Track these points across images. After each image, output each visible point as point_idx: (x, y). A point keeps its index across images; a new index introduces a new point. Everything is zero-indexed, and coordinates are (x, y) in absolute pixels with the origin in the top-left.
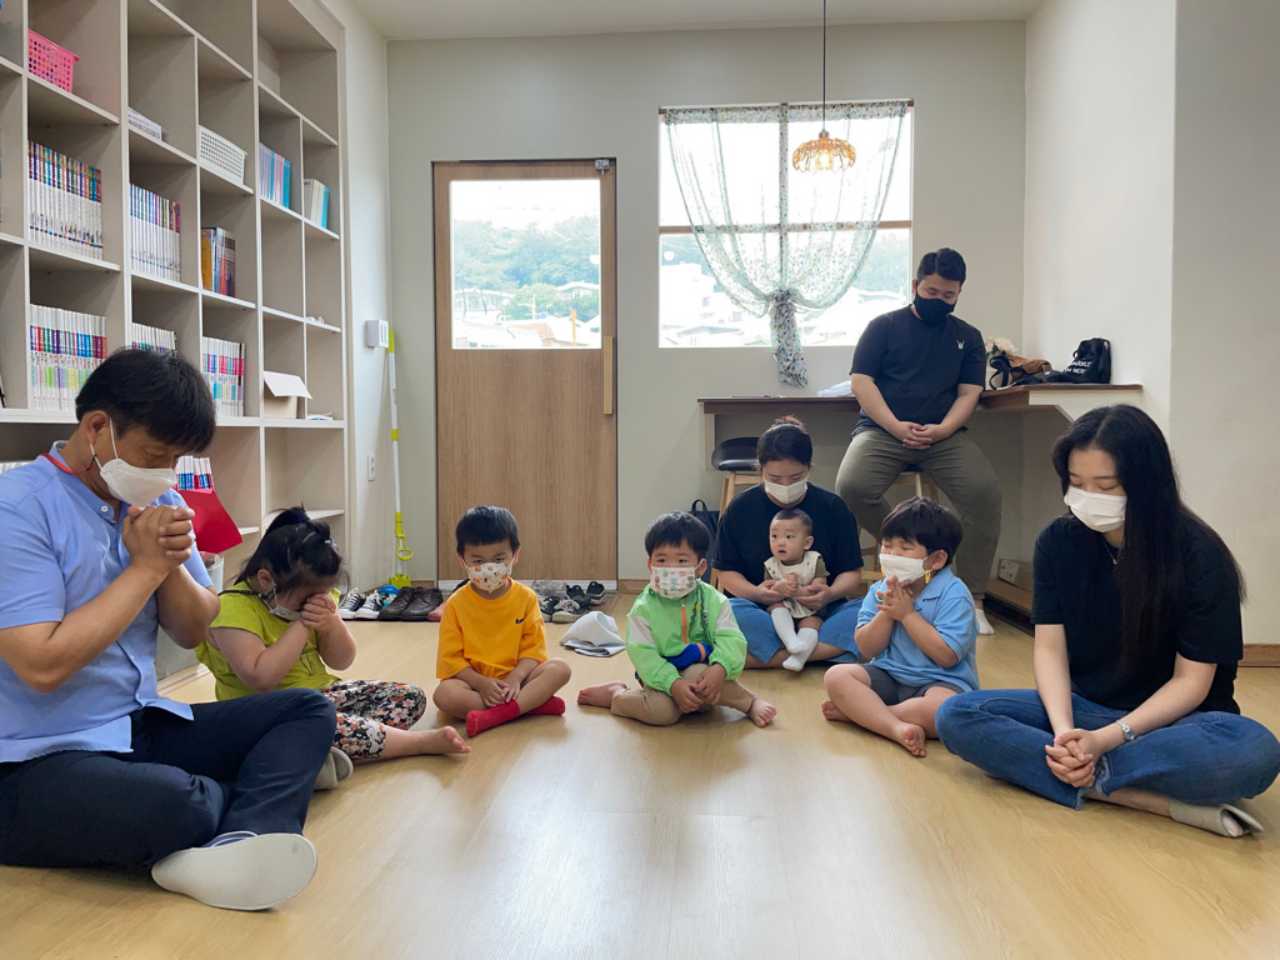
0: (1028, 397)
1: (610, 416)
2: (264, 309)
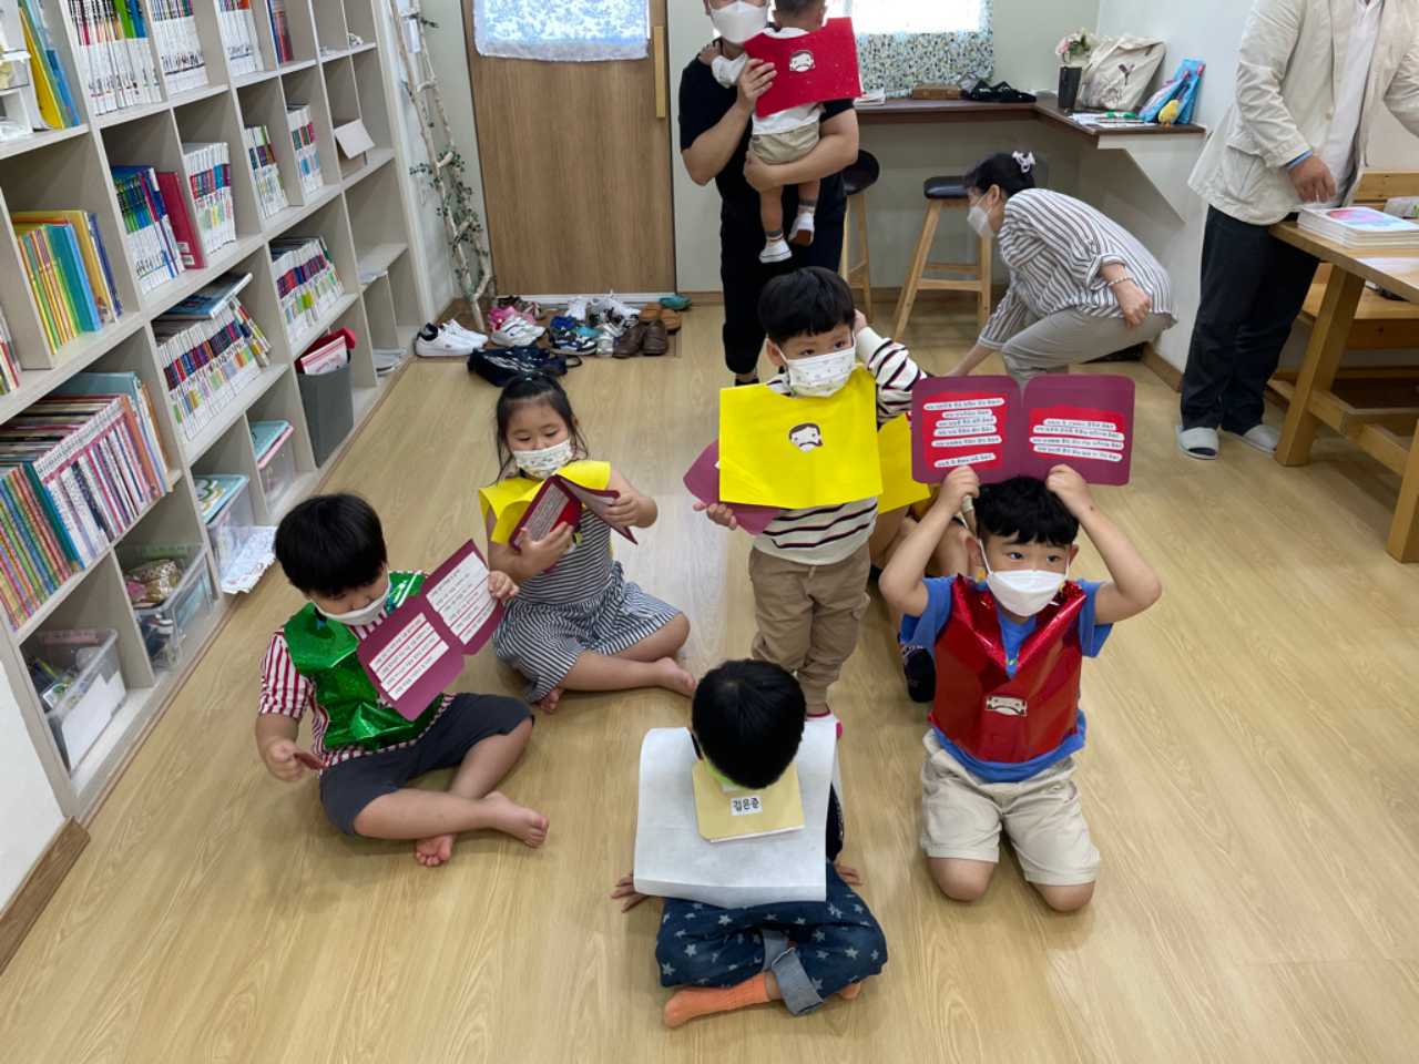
0: (1097, 141)
1: (662, 119)
2: (323, 60)
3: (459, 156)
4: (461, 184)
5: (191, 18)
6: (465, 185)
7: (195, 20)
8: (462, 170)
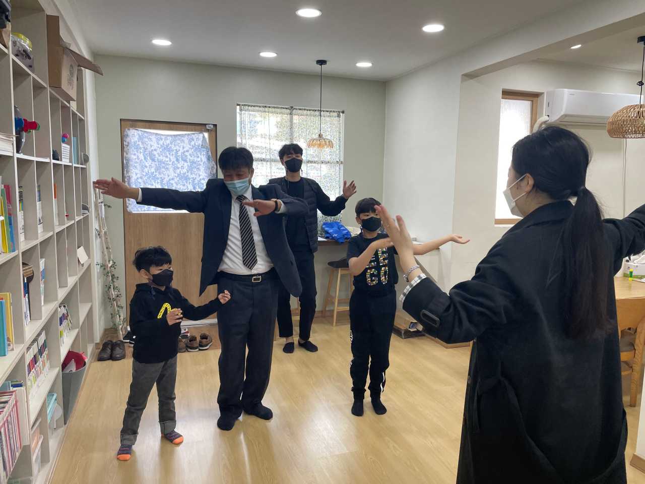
2: (76, 220)
3: (115, 263)
4: (114, 275)
5: (40, 202)
6: (116, 276)
7: (42, 203)
8: (115, 268)
